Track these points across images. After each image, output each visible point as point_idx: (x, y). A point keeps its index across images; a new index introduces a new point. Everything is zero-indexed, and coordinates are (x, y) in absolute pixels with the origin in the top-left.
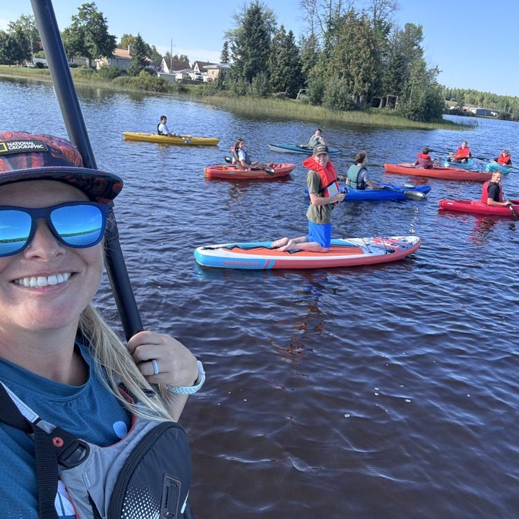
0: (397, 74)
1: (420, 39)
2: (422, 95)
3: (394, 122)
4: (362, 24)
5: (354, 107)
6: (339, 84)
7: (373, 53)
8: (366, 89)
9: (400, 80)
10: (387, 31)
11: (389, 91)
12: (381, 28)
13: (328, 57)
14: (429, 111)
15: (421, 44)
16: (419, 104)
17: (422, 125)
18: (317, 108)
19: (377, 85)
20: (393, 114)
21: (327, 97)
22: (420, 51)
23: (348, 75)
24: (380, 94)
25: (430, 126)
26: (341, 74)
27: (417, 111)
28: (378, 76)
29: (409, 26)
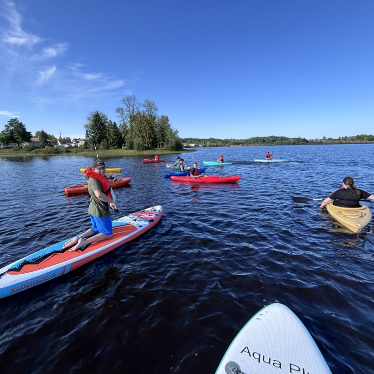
0: (162, 134)
1: (168, 121)
2: (174, 141)
3: (165, 152)
4: (144, 116)
5: (148, 149)
6: (139, 140)
7: (151, 127)
8: (151, 141)
9: (164, 137)
10: (155, 119)
11: (160, 141)
12: (152, 118)
13: (132, 130)
14: (177, 147)
15: (169, 123)
16: (173, 144)
17: (176, 152)
18: (132, 151)
19: (155, 139)
20: (164, 150)
21: (135, 146)
22: (169, 126)
23: (142, 136)
24: (157, 142)
25: (180, 152)
26: (139, 136)
27: (173, 147)
28: (155, 136)
29: (162, 116)
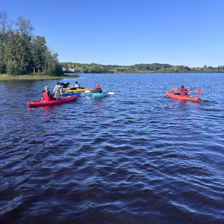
0: (39, 57)
1: (45, 43)
2: (54, 65)
3: (44, 77)
4: (18, 36)
5: (23, 73)
6: (13, 63)
7: (27, 49)
8: (27, 64)
9: (41, 60)
10: (30, 39)
11: (37, 65)
12: (27, 38)
13: (3, 51)
14: (58, 72)
15: (46, 45)
16: (53, 69)
17: (58, 78)
18: (4, 75)
19: (32, 62)
20: (42, 75)
21: (8, 69)
22: (46, 48)
23: (16, 59)
24: (34, 66)
25: (61, 78)
26: (13, 59)
27: (53, 72)
28: (31, 58)
29: (37, 37)
